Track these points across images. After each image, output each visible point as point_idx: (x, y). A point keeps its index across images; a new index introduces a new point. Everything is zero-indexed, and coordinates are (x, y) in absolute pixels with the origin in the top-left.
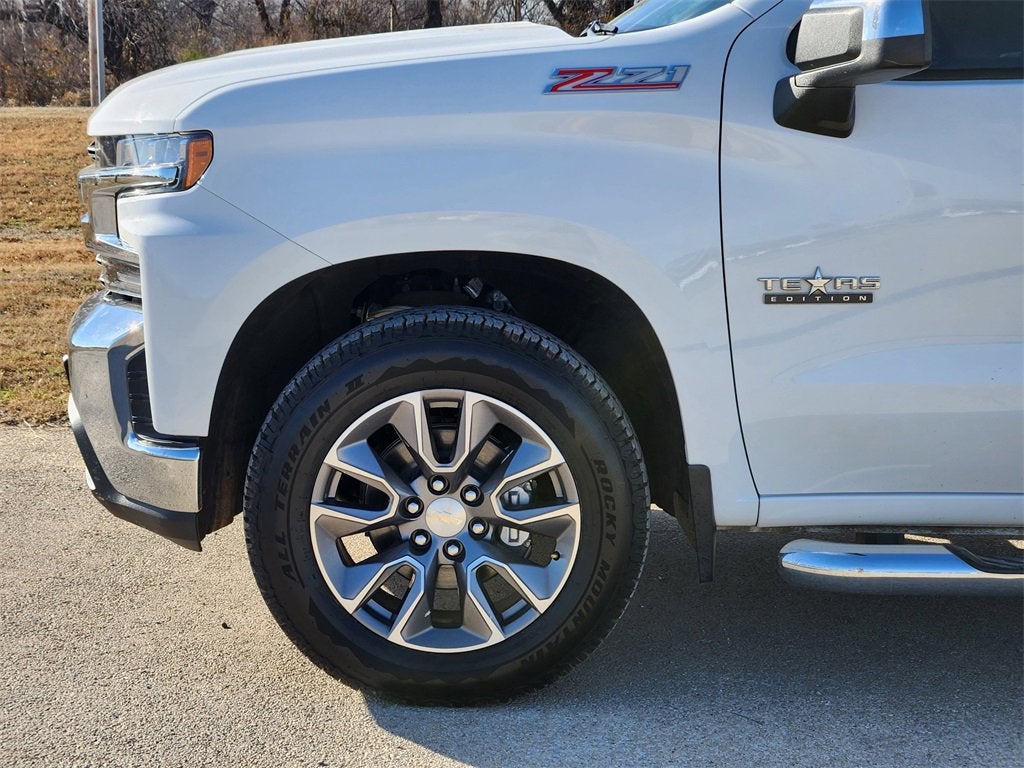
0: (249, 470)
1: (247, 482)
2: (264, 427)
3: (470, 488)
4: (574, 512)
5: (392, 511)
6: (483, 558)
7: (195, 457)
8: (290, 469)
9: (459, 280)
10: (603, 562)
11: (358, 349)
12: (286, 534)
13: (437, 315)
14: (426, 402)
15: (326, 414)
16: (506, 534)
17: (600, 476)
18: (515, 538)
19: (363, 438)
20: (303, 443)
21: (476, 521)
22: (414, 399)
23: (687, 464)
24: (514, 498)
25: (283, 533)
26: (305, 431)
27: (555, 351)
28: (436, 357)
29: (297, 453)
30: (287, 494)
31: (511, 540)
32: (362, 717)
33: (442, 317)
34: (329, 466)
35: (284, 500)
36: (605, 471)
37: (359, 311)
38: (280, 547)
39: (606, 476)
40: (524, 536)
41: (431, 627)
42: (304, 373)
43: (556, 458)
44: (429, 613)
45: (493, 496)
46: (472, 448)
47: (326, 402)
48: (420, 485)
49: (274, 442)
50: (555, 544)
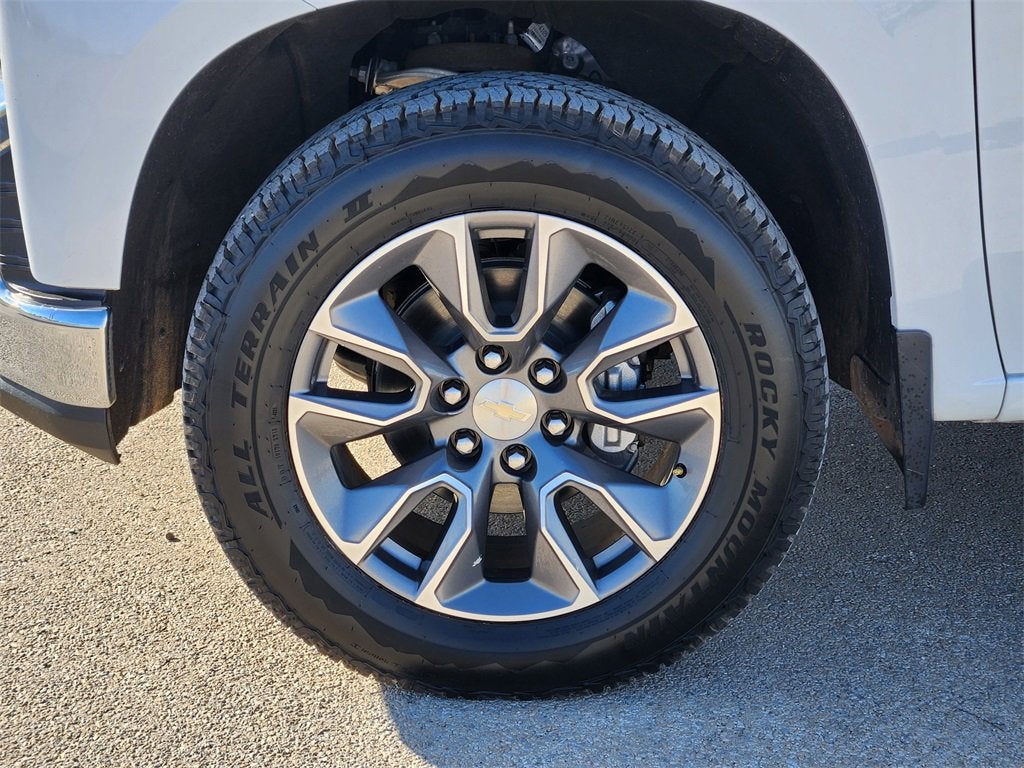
0: (189, 342)
1: (186, 361)
2: (212, 273)
3: (545, 363)
4: (710, 404)
5: (419, 404)
6: (567, 476)
7: (100, 323)
8: (254, 343)
9: (514, 25)
10: (757, 484)
11: (365, 149)
12: (250, 443)
13: (490, 90)
14: (474, 231)
15: (312, 254)
16: (598, 435)
17: (753, 349)
18: (615, 439)
19: (373, 289)
20: (274, 301)
21: (553, 414)
22: (455, 229)
23: (894, 330)
24: (614, 379)
25: (246, 443)
26: (278, 281)
27: (682, 149)
28: (491, 160)
29: (266, 315)
30: (251, 382)
31: (607, 443)
32: (377, 723)
33: (498, 96)
34: (318, 335)
35: (246, 390)
36: (762, 342)
37: (362, 73)
38: (243, 465)
39: (762, 349)
40: (628, 438)
41: (483, 581)
42: (274, 187)
43: (683, 319)
44: (479, 560)
45: (582, 380)
46: (549, 305)
47: (312, 235)
48: (463, 360)
49: (227, 300)
50: (677, 452)
